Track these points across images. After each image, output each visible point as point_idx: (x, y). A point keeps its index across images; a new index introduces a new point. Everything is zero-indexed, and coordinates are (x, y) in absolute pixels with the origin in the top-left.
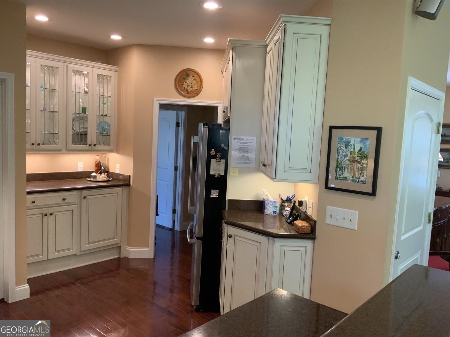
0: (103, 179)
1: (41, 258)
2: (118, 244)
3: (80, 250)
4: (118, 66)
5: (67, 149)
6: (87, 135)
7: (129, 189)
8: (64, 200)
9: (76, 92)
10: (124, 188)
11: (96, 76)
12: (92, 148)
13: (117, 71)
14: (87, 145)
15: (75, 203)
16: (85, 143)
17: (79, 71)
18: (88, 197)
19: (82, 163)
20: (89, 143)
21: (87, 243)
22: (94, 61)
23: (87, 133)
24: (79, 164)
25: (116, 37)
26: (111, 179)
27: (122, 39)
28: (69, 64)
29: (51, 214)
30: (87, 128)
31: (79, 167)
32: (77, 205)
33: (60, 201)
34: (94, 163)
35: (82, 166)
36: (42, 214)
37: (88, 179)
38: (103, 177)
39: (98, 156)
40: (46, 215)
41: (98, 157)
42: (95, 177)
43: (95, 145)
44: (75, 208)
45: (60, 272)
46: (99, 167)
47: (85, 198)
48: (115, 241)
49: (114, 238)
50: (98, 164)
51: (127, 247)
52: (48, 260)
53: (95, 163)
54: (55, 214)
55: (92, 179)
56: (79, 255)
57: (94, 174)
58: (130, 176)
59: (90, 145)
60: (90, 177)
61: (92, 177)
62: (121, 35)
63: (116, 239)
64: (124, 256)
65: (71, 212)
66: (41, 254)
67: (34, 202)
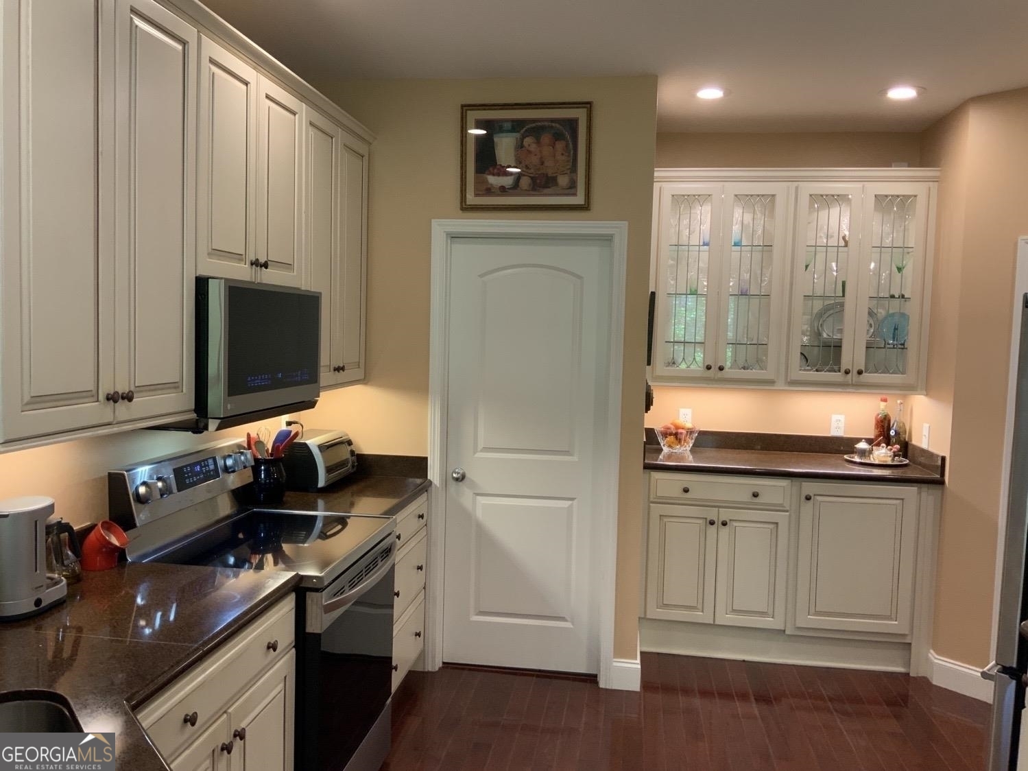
0: (884, 459)
1: (698, 616)
2: (904, 636)
3: (795, 625)
4: (939, 167)
5: (789, 380)
6: (841, 347)
7: (943, 494)
8: (755, 495)
9: (827, 246)
10: (925, 487)
11: (873, 201)
12: (853, 382)
13: (936, 180)
14: (839, 371)
15: (781, 508)
16: (836, 368)
17: (827, 196)
18: (819, 498)
19: (842, 418)
20: (844, 366)
21: (812, 610)
22: (887, 164)
23: (841, 342)
24: (835, 417)
25: (902, 94)
26: (907, 462)
27: (919, 94)
28: (799, 183)
29: (724, 524)
30: (841, 331)
31: (834, 425)
32: (787, 513)
33: (746, 497)
34: (874, 418)
35: (842, 425)
36: (706, 519)
37: (846, 457)
38: (882, 454)
39: (885, 400)
40: (712, 523)
41: (883, 405)
42: (863, 453)
43: (860, 373)
44: (781, 517)
45: (744, 661)
46: (885, 430)
47: (808, 498)
48: (892, 625)
49: (891, 619)
50: (882, 421)
51: (932, 651)
52: (713, 626)
53: (876, 418)
54: (735, 524)
55: (857, 459)
56: (789, 635)
57: (863, 445)
58: (943, 459)
59: (847, 372)
60: (852, 451)
61: (856, 453)
62: (914, 86)
63: (896, 623)
64: (922, 675)
65: (772, 526)
66: (700, 607)
67: (686, 490)
